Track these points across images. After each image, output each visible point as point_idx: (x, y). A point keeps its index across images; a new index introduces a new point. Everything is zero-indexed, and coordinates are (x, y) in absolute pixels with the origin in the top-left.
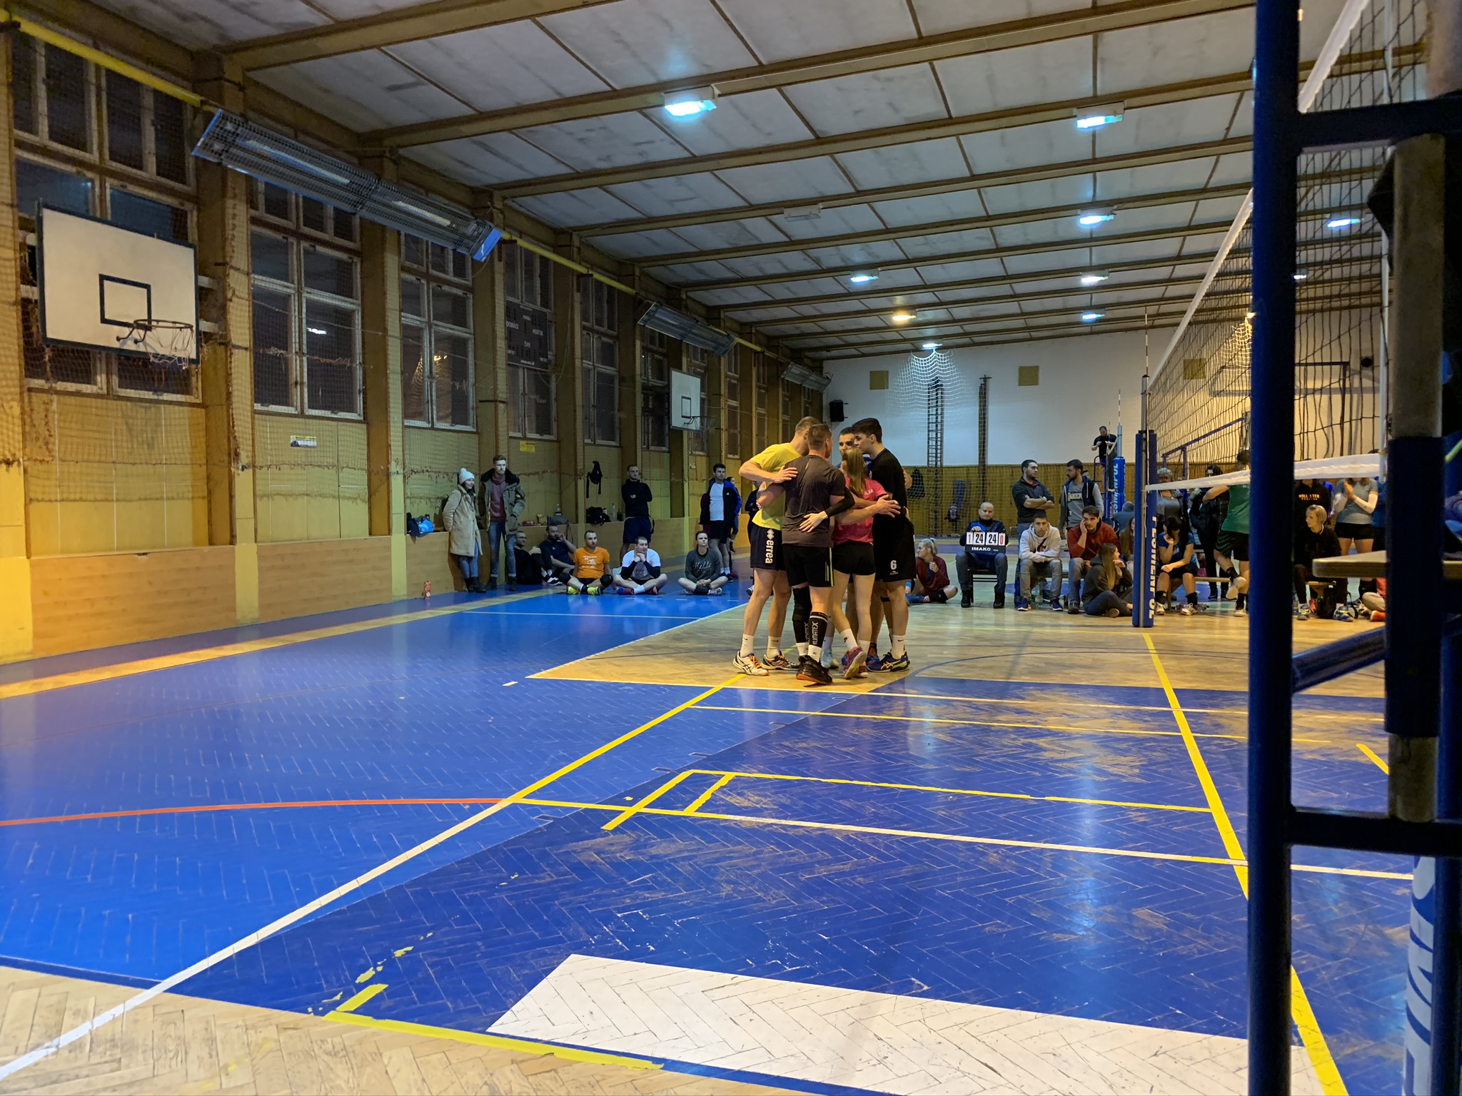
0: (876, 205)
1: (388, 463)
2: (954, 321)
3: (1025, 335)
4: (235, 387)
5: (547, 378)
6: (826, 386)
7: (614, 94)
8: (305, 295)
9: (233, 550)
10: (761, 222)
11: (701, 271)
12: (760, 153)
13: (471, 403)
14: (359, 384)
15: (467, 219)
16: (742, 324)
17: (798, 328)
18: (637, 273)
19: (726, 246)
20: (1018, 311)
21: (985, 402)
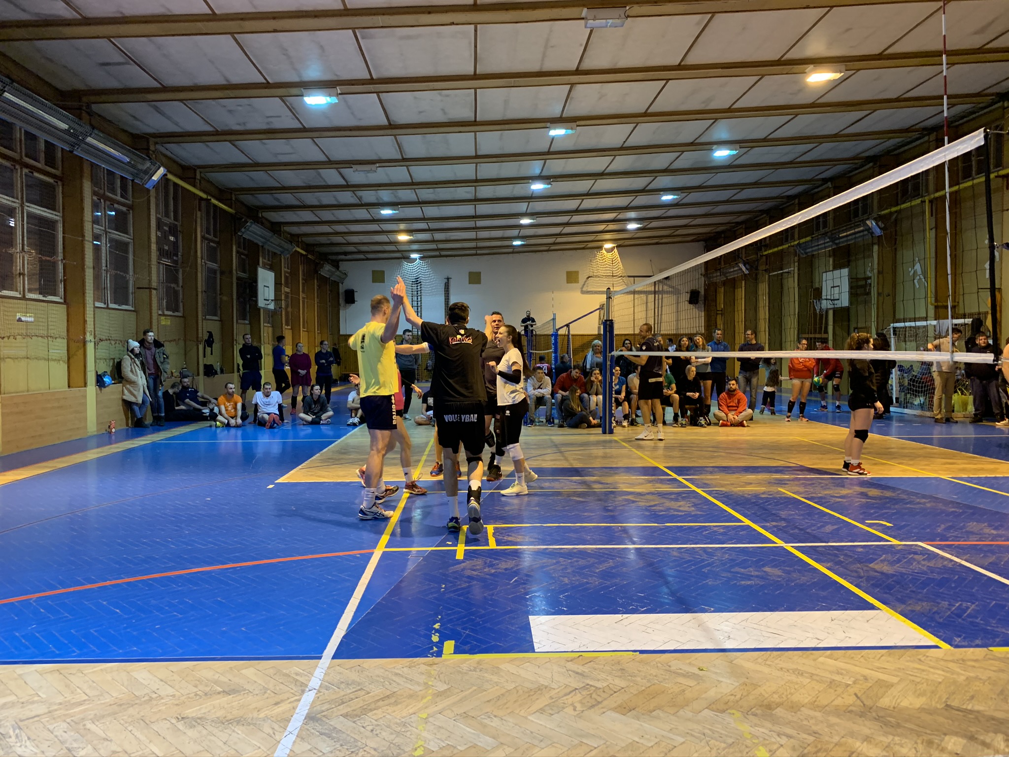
0: (410, 168)
1: (85, 334)
2: (433, 241)
3: (474, 251)
5: (177, 271)
6: (344, 279)
7: (267, 85)
8: (26, 208)
10: (333, 172)
11: (278, 200)
12: (351, 130)
13: (131, 289)
14: (61, 276)
15: (144, 159)
16: (292, 235)
17: (329, 240)
18: (234, 199)
19: (302, 184)
20: (475, 237)
21: (448, 294)
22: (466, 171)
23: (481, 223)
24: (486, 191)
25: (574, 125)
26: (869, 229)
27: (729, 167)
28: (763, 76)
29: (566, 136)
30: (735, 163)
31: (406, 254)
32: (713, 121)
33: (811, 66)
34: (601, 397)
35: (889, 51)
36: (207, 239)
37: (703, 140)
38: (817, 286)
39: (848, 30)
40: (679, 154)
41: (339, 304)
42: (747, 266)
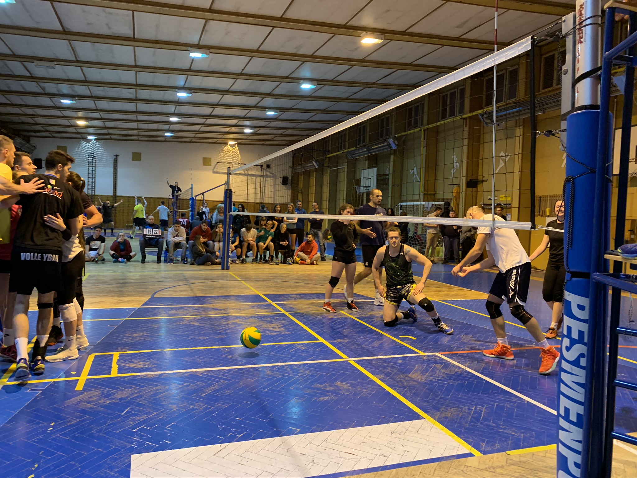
0: (83, 68)
2: (105, 128)
3: (136, 138)
6: (33, 150)
10: (18, 64)
12: (30, 30)
20: (136, 127)
21: (116, 166)
22: (128, 76)
23: (141, 117)
24: (144, 94)
25: (208, 51)
26: (389, 145)
27: (310, 97)
28: (335, 34)
29: (203, 59)
30: (314, 95)
31: (84, 136)
32: (302, 62)
33: (365, 32)
34: (221, 244)
35: (409, 31)
37: (293, 75)
38: (358, 177)
39: (388, 11)
40: (279, 83)
42: (317, 163)
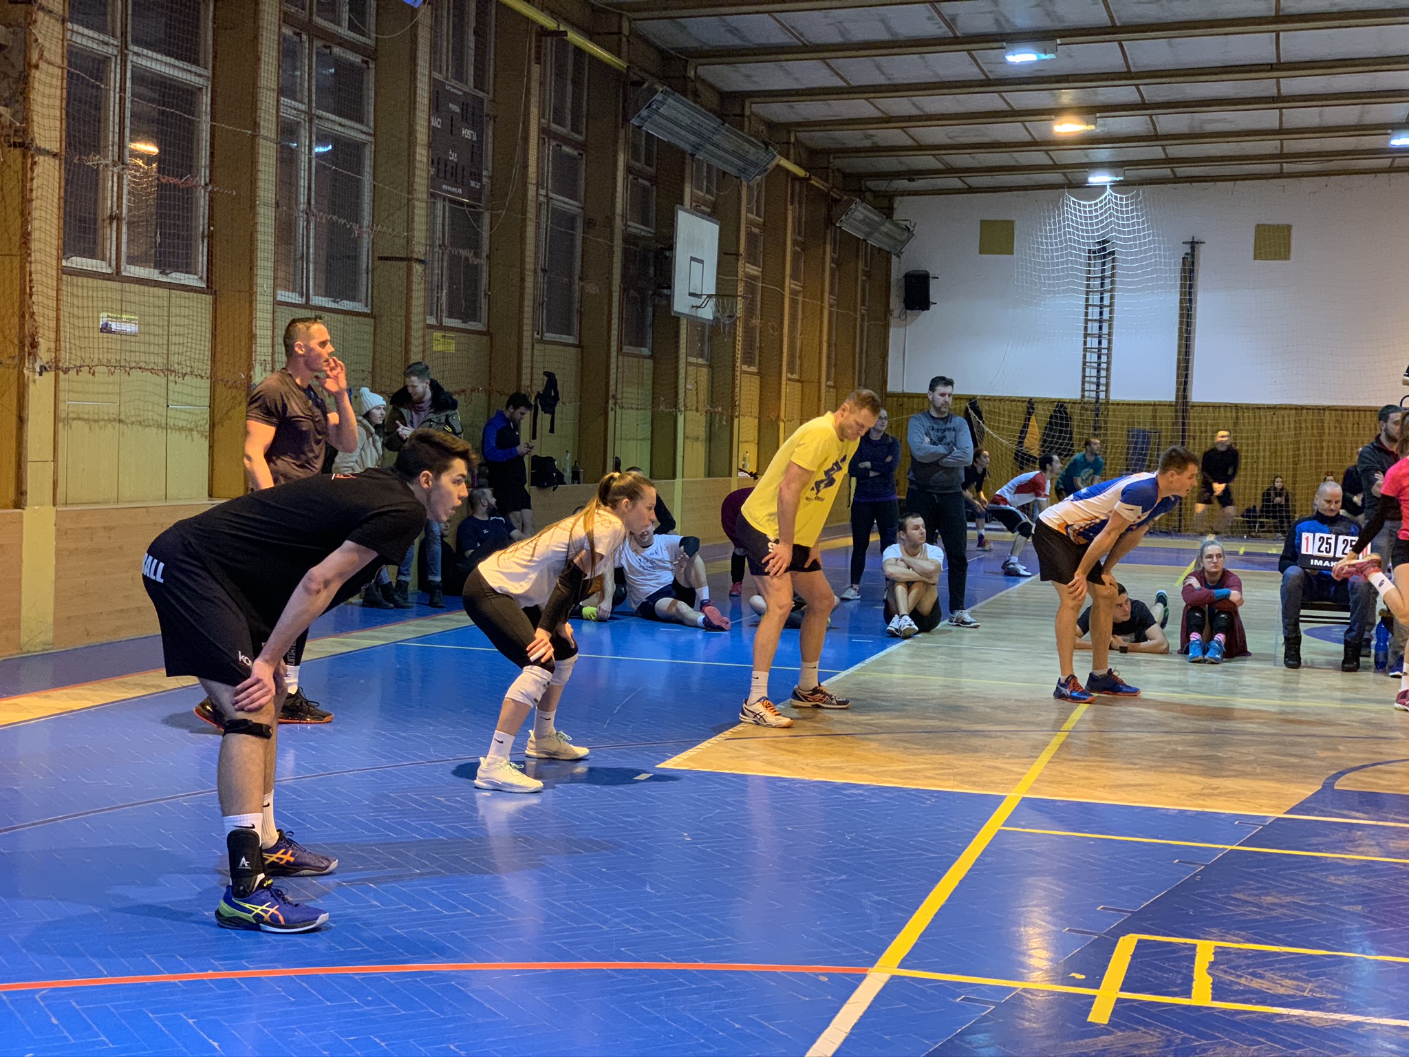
1: (250, 367)
2: (1154, 137)
3: (1273, 167)
4: (36, 224)
5: (478, 217)
6: (904, 243)
8: (131, 57)
9: (21, 516)
11: (734, 31)
13: (365, 260)
14: (201, 223)
16: (772, 126)
17: (868, 137)
18: (626, 31)
20: (1276, 125)
21: (1191, 287)
23: (1294, 85)
31: (1076, 175)
36: (556, 136)
41: (888, 312)
